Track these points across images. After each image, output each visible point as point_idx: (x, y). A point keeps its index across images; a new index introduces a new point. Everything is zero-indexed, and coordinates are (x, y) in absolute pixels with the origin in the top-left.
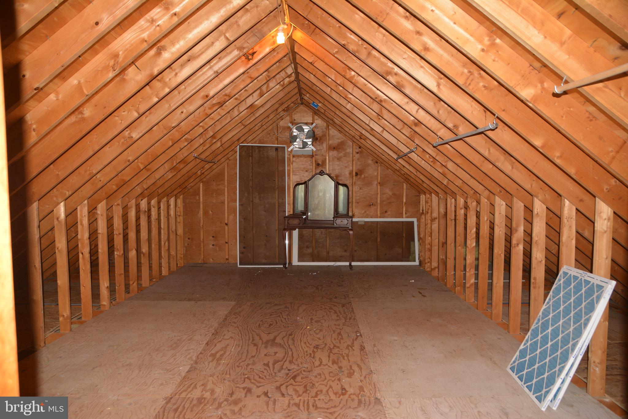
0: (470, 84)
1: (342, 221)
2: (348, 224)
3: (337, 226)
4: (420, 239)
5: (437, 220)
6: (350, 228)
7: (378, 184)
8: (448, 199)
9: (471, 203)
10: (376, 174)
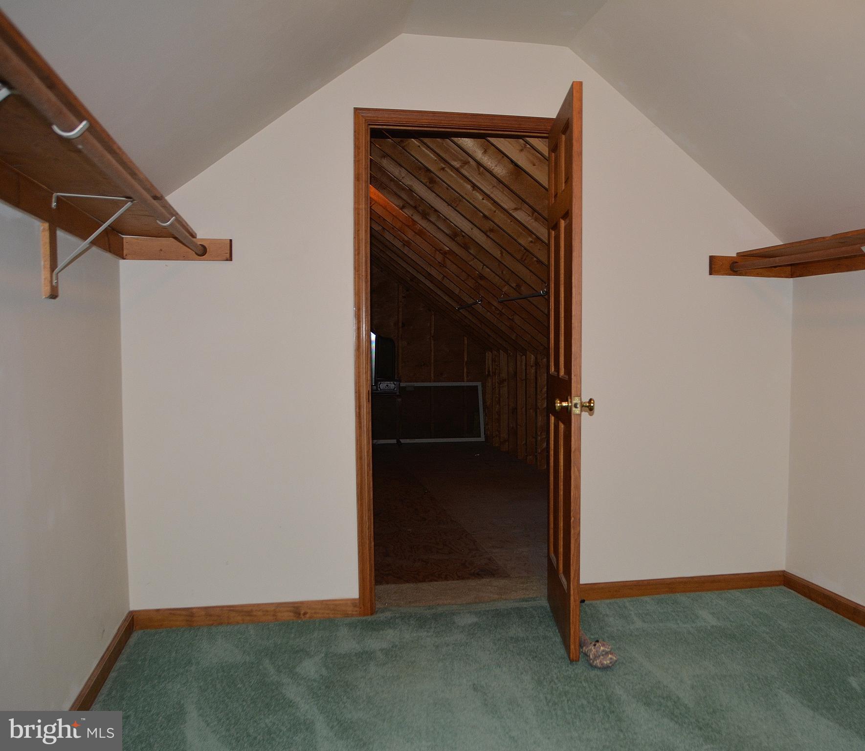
0: (525, 259)
1: (387, 386)
2: (396, 389)
3: (381, 392)
4: (485, 407)
5: (506, 384)
6: (398, 394)
7: (432, 338)
8: (519, 357)
9: (542, 360)
10: (429, 325)
